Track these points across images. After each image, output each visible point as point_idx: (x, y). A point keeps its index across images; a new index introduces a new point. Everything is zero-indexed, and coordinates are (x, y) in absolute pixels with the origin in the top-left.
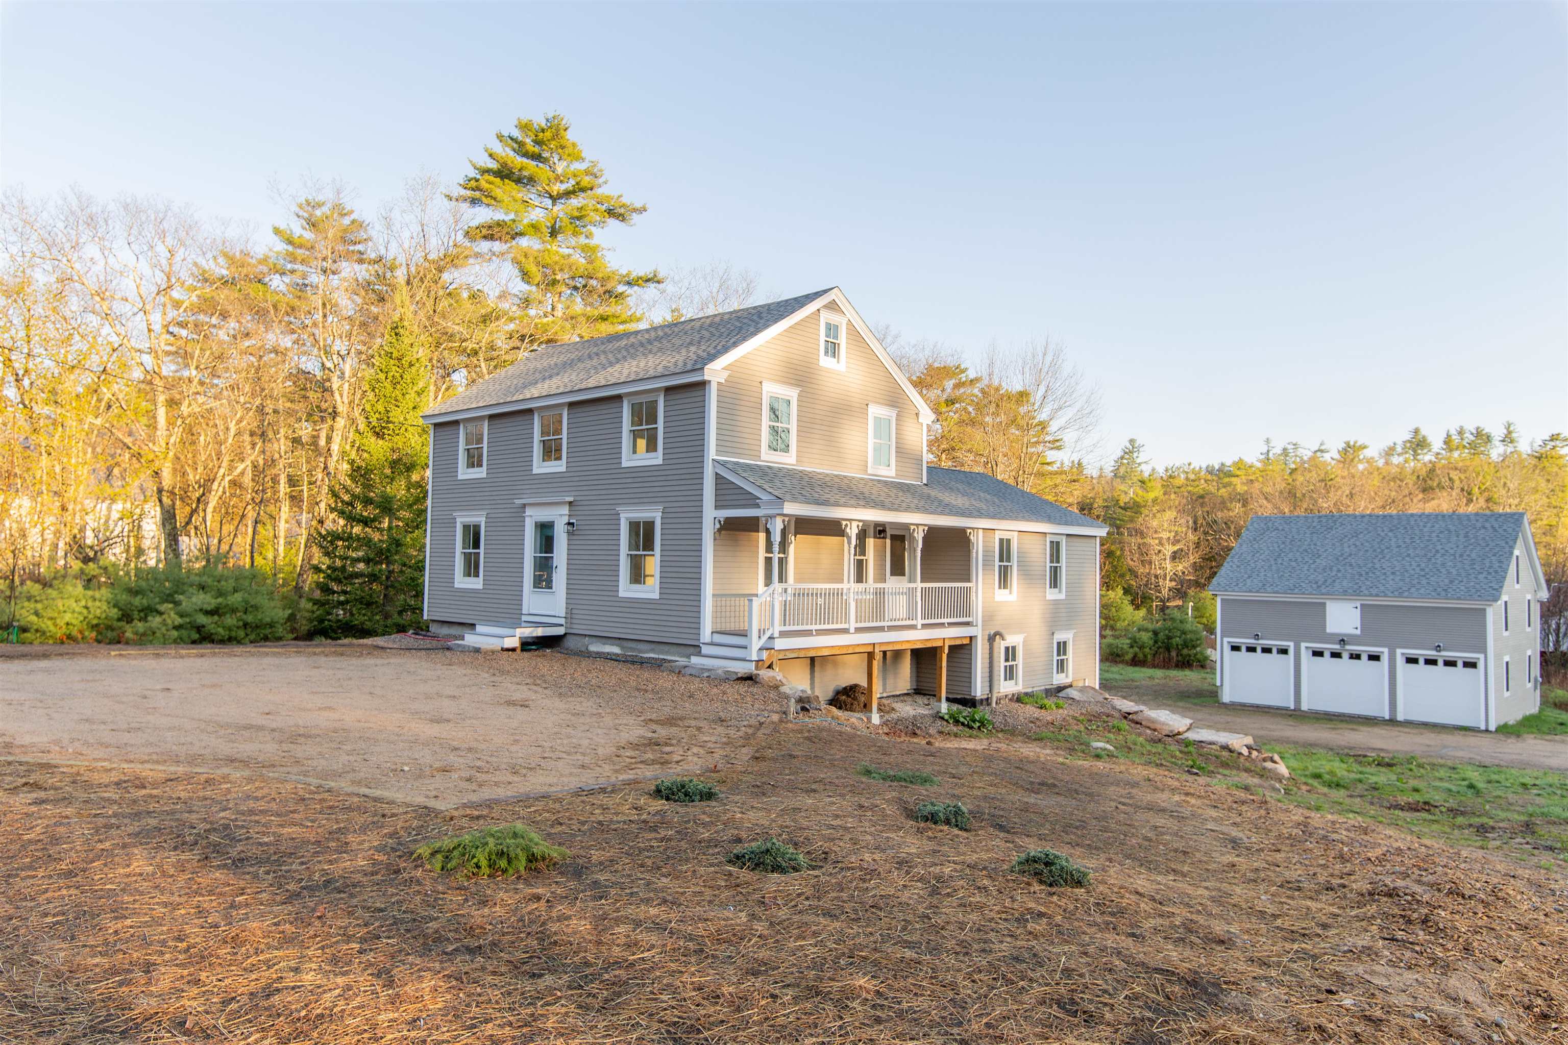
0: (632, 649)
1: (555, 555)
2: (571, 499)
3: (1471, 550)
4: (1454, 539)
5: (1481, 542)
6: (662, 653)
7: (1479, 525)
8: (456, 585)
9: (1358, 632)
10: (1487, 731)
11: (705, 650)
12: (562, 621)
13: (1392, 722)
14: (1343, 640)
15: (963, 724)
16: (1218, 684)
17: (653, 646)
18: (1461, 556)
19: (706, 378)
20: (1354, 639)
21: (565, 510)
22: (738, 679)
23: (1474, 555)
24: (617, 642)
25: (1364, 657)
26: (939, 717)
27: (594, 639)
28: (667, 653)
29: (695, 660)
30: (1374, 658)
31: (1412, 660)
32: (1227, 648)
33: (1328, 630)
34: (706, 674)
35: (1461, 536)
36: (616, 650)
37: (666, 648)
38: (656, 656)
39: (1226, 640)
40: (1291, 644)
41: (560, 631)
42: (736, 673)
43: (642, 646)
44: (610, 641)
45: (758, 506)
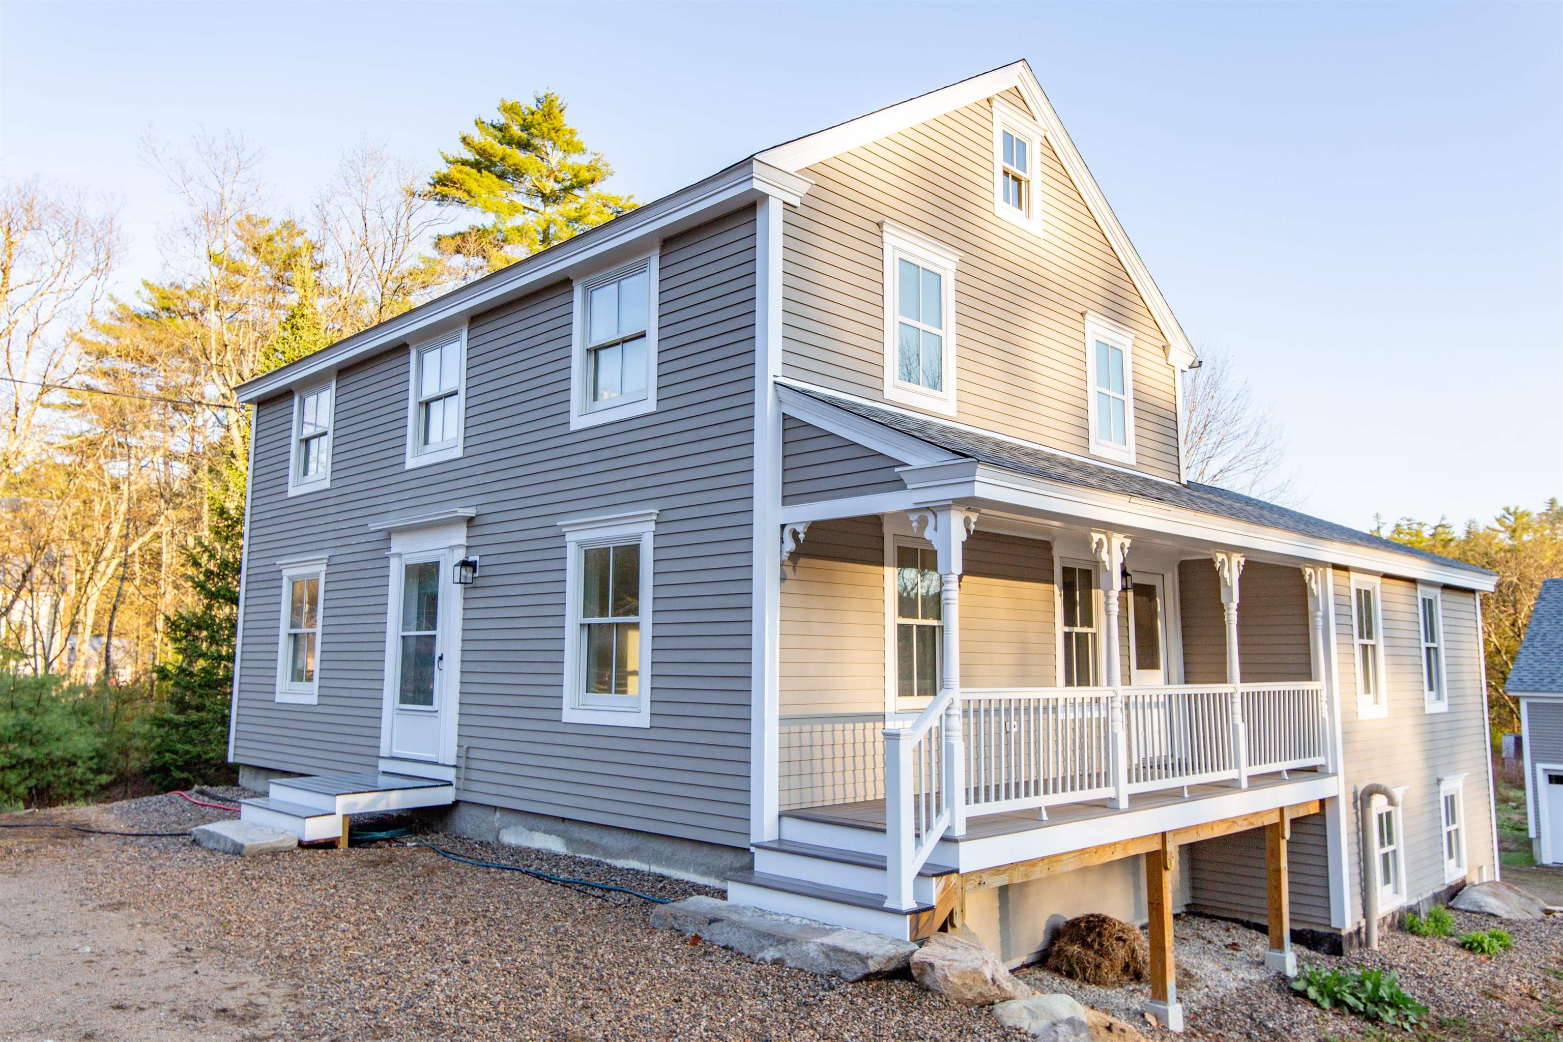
0: (592, 847)
1: (438, 632)
2: (471, 512)
6: (656, 858)
8: (279, 698)
11: (765, 863)
12: (450, 775)
15: (1353, 1011)
16: (1532, 834)
17: (635, 841)
19: (757, 185)
21: (459, 536)
22: (868, 977)
24: (561, 826)
26: (1282, 983)
27: (512, 818)
28: (670, 861)
29: (738, 893)
32: (1542, 779)
34: (770, 954)
36: (555, 844)
37: (666, 848)
38: (644, 867)
39: (1540, 767)
41: (445, 796)
43: (609, 840)
44: (543, 824)
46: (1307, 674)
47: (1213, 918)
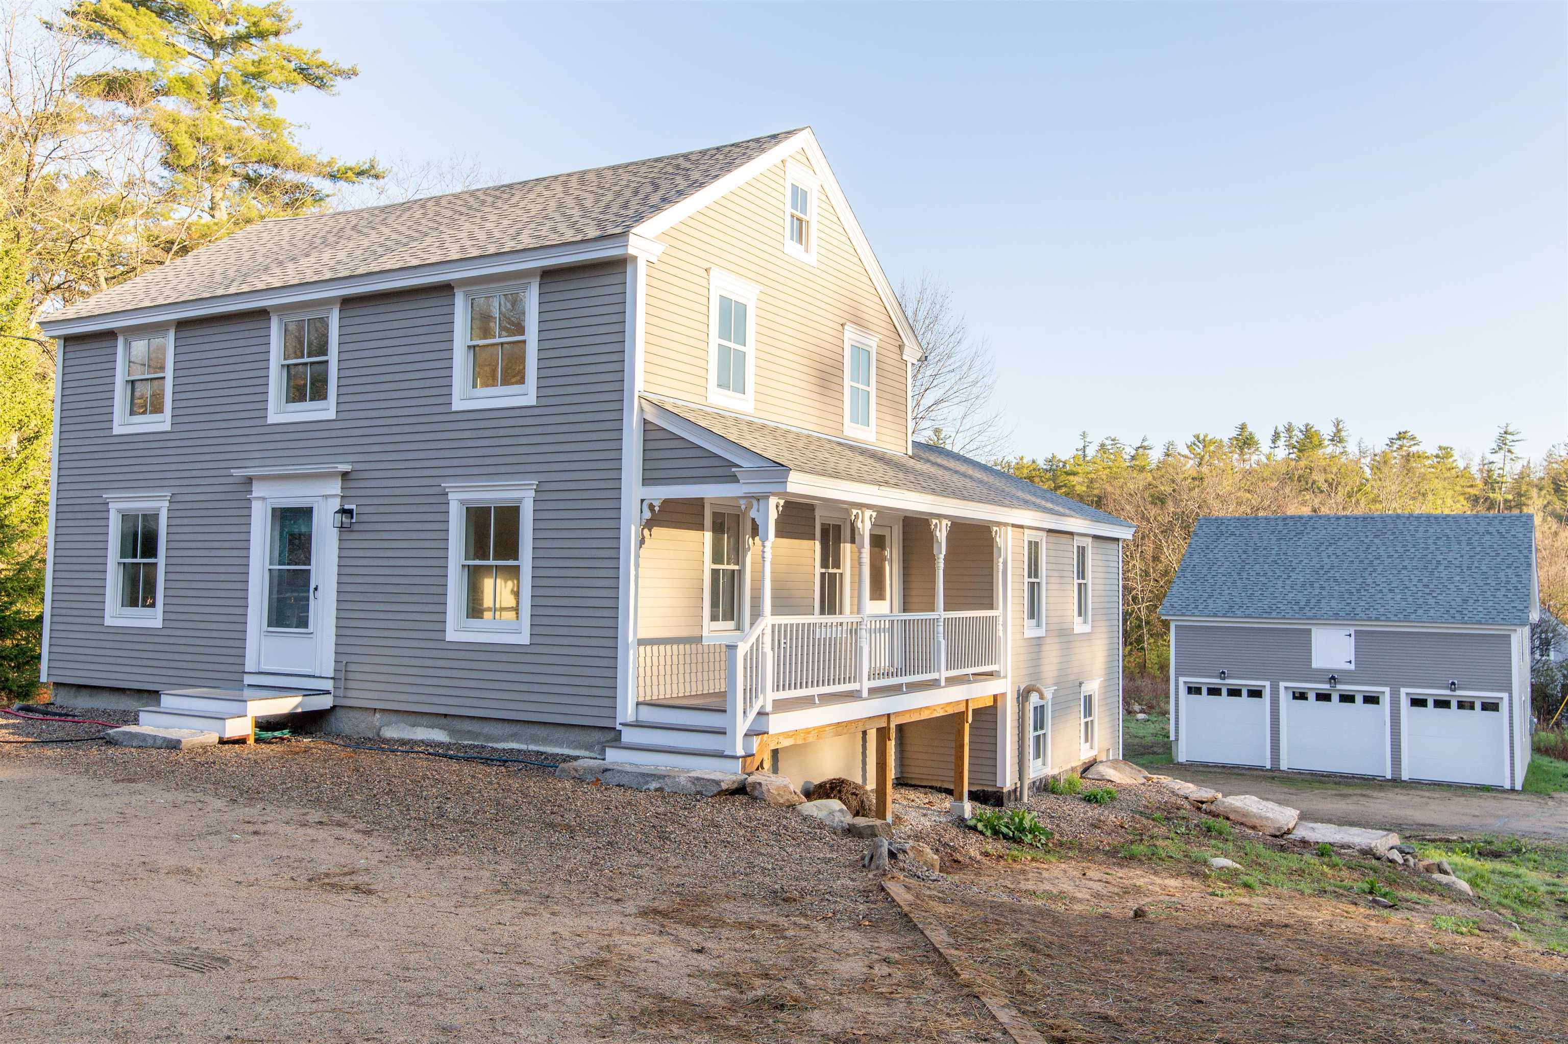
0: (475, 735)
1: (313, 567)
2: (347, 468)
3: (1480, 561)
4: (1455, 547)
5: (1489, 551)
6: (534, 740)
7: (1481, 529)
8: (108, 622)
9: (1352, 667)
10: (1513, 790)
11: (628, 736)
12: (329, 685)
13: (1396, 782)
14: (1333, 678)
15: (1005, 837)
16: (1172, 738)
17: (515, 728)
18: (1469, 568)
19: (631, 251)
20: (1348, 676)
21: (335, 487)
22: (721, 793)
23: (1484, 568)
24: (444, 721)
25: (1359, 699)
26: (961, 823)
27: (394, 718)
28: (545, 741)
29: (613, 756)
30: (1372, 700)
31: (1419, 702)
32: (1183, 690)
33: (1314, 666)
34: (653, 785)
35: (1464, 544)
36: (439, 736)
37: (542, 732)
38: (524, 747)
39: (1182, 680)
40: (1267, 684)
41: (325, 702)
42: (717, 783)
43: (488, 729)
44: (425, 720)
45: (734, 479)
46: (991, 606)
47: (915, 787)
